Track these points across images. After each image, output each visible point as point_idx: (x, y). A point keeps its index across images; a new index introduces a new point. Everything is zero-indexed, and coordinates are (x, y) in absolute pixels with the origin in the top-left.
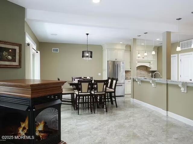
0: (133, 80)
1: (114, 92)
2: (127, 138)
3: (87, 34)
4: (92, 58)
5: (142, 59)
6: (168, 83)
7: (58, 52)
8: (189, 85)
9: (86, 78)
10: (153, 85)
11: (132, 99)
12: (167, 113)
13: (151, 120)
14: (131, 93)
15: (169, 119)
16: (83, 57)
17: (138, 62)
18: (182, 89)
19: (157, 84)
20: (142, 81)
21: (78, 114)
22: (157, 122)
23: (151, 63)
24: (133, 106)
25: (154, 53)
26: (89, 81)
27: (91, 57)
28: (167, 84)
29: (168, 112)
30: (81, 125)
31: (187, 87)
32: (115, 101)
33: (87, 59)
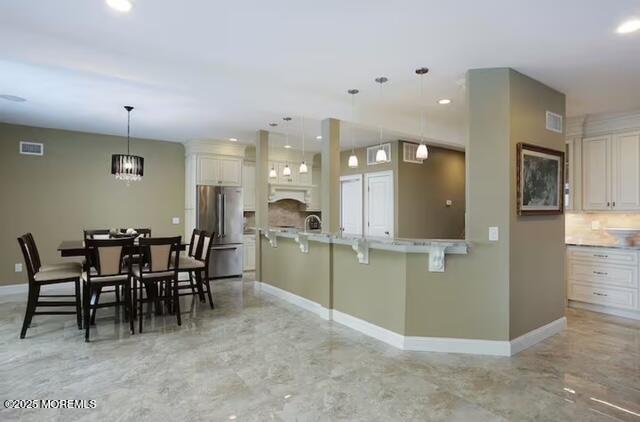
0: (261, 235)
1: (206, 268)
2: (212, 398)
3: (129, 109)
4: (142, 174)
5: (286, 183)
6: (334, 241)
7: (42, 154)
8: (373, 246)
9: (124, 231)
10: (302, 246)
11: (257, 283)
12: (331, 315)
13: (292, 337)
14: (254, 268)
15: (334, 329)
16: (114, 171)
17: (277, 190)
18: (360, 255)
19: (312, 244)
20: (279, 239)
21: (87, 341)
22: (305, 341)
23: (309, 193)
24: (261, 302)
25: (304, 168)
26: (125, 243)
27: (140, 173)
28: (331, 245)
29: (334, 311)
30: (81, 378)
31: (370, 250)
32: (209, 291)
33: (127, 177)
